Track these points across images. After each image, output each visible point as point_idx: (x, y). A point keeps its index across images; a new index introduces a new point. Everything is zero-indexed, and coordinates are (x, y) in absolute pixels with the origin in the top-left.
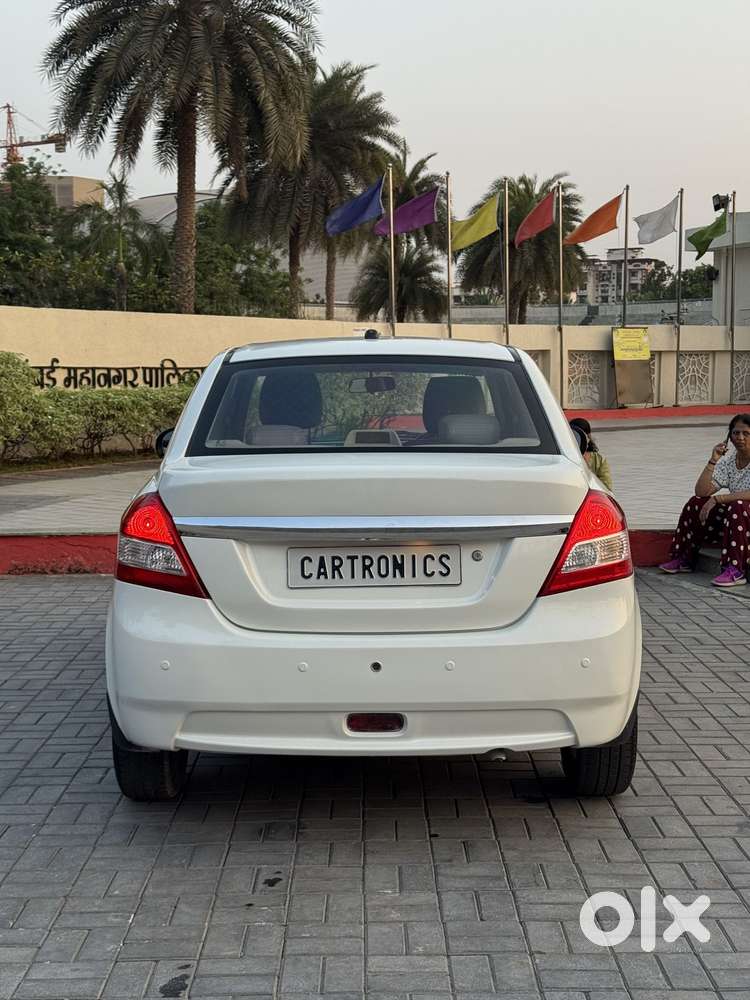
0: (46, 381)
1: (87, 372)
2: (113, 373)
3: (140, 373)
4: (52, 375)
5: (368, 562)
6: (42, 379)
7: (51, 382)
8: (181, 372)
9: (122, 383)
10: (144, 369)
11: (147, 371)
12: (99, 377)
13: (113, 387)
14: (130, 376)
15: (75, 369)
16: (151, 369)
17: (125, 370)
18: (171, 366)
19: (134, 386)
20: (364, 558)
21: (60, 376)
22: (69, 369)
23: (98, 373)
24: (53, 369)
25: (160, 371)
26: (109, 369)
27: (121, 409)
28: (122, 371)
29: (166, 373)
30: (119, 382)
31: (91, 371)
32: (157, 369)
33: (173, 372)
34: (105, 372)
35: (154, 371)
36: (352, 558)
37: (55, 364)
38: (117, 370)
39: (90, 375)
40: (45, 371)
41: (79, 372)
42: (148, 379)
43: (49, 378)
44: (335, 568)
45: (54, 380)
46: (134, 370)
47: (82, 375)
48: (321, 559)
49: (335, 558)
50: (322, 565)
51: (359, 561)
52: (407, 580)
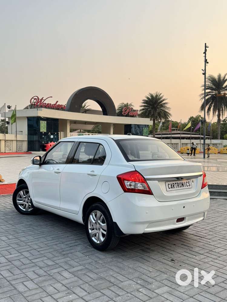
44: (173, 186)
48: (171, 184)
49: (173, 184)
50: (171, 185)
51: (177, 184)
52: (184, 188)
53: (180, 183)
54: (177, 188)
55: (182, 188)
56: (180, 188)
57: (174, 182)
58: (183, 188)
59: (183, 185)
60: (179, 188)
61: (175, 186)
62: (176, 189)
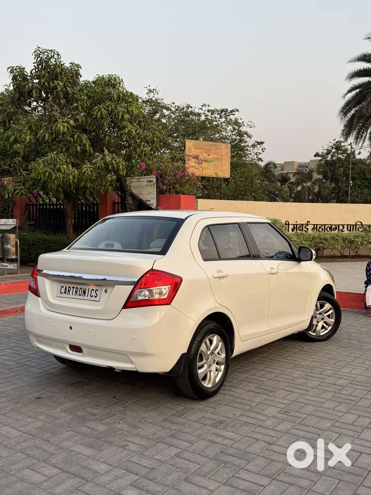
0: (304, 229)
1: (322, 226)
2: (333, 227)
3: (346, 227)
4: (307, 227)
5: (77, 290)
6: (303, 228)
7: (306, 230)
8: (364, 226)
9: (337, 230)
10: (348, 225)
11: (349, 226)
12: (327, 228)
13: (333, 232)
14: (341, 228)
15: (317, 225)
16: (350, 225)
17: (339, 225)
18: (360, 224)
19: (342, 231)
20: (77, 288)
21: (310, 227)
22: (314, 225)
23: (326, 226)
24: (307, 225)
25: (355, 226)
26: (332, 225)
27: (326, 240)
28: (337, 226)
29: (358, 227)
30: (336, 230)
31: (323, 226)
32: (353, 225)
33: (361, 226)
34: (330, 226)
35: (352, 226)
36: (73, 288)
37: (308, 223)
38: (335, 225)
39: (323, 227)
40: (304, 226)
41: (318, 226)
42: (349, 229)
43: (306, 228)
44: (69, 291)
45: (308, 229)
46: (343, 225)
47: (320, 227)
48: (66, 287)
49: (69, 287)
50: (66, 290)
51: (75, 289)
52: (86, 298)
53: (81, 288)
54: (74, 296)
55: (81, 297)
56: (78, 297)
57: (71, 286)
58: (84, 298)
59: (84, 292)
60: (76, 297)
61: (71, 292)
62: (71, 296)
